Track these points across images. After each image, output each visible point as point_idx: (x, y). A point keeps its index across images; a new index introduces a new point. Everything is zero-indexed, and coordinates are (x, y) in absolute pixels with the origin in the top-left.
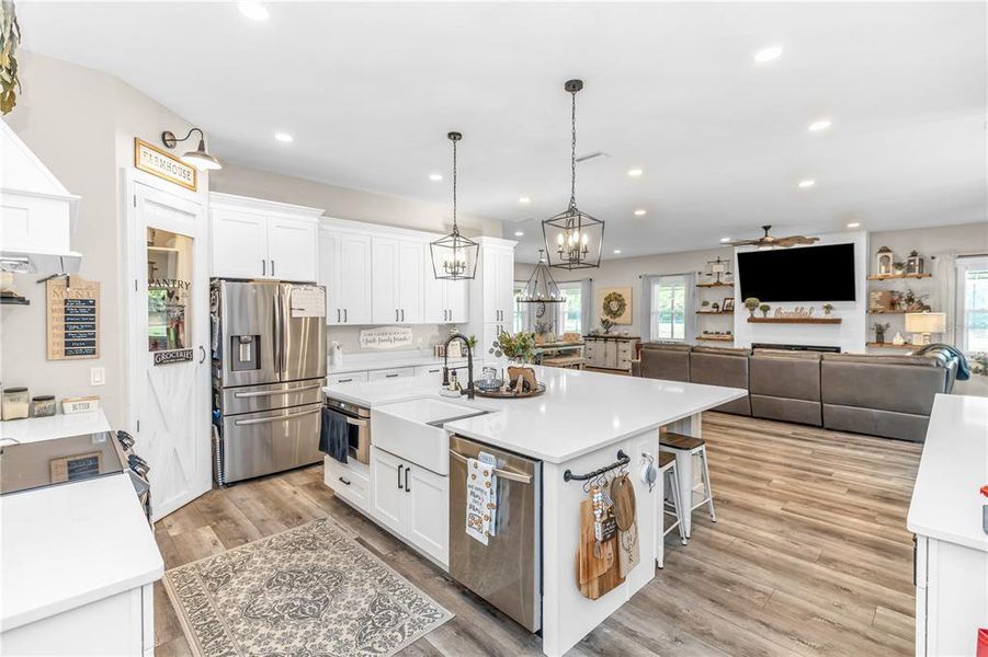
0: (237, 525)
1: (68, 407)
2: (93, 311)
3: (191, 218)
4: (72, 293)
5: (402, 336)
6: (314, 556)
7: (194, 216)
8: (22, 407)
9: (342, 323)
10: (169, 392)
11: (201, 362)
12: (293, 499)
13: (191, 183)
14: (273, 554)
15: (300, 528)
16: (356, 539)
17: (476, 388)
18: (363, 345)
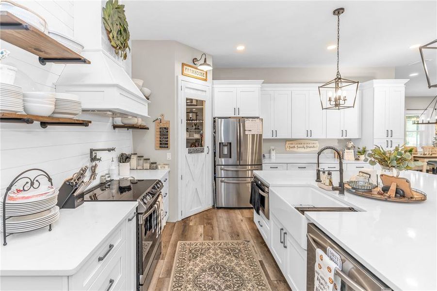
0: (213, 229)
1: (159, 167)
2: (167, 132)
3: (204, 93)
4: (162, 125)
5: (312, 145)
6: (235, 261)
7: (206, 91)
8: (147, 165)
9: (274, 137)
10: (194, 165)
11: (208, 153)
12: (239, 224)
13: (205, 78)
14: (218, 251)
15: (236, 241)
16: (260, 261)
17: (346, 186)
18: (288, 149)
